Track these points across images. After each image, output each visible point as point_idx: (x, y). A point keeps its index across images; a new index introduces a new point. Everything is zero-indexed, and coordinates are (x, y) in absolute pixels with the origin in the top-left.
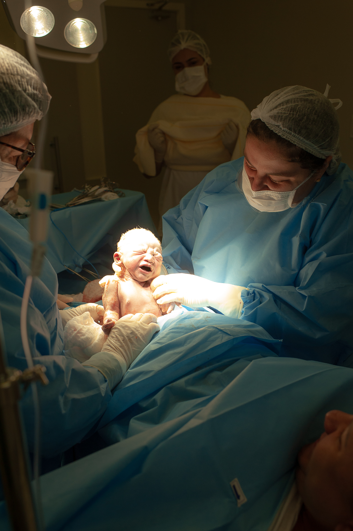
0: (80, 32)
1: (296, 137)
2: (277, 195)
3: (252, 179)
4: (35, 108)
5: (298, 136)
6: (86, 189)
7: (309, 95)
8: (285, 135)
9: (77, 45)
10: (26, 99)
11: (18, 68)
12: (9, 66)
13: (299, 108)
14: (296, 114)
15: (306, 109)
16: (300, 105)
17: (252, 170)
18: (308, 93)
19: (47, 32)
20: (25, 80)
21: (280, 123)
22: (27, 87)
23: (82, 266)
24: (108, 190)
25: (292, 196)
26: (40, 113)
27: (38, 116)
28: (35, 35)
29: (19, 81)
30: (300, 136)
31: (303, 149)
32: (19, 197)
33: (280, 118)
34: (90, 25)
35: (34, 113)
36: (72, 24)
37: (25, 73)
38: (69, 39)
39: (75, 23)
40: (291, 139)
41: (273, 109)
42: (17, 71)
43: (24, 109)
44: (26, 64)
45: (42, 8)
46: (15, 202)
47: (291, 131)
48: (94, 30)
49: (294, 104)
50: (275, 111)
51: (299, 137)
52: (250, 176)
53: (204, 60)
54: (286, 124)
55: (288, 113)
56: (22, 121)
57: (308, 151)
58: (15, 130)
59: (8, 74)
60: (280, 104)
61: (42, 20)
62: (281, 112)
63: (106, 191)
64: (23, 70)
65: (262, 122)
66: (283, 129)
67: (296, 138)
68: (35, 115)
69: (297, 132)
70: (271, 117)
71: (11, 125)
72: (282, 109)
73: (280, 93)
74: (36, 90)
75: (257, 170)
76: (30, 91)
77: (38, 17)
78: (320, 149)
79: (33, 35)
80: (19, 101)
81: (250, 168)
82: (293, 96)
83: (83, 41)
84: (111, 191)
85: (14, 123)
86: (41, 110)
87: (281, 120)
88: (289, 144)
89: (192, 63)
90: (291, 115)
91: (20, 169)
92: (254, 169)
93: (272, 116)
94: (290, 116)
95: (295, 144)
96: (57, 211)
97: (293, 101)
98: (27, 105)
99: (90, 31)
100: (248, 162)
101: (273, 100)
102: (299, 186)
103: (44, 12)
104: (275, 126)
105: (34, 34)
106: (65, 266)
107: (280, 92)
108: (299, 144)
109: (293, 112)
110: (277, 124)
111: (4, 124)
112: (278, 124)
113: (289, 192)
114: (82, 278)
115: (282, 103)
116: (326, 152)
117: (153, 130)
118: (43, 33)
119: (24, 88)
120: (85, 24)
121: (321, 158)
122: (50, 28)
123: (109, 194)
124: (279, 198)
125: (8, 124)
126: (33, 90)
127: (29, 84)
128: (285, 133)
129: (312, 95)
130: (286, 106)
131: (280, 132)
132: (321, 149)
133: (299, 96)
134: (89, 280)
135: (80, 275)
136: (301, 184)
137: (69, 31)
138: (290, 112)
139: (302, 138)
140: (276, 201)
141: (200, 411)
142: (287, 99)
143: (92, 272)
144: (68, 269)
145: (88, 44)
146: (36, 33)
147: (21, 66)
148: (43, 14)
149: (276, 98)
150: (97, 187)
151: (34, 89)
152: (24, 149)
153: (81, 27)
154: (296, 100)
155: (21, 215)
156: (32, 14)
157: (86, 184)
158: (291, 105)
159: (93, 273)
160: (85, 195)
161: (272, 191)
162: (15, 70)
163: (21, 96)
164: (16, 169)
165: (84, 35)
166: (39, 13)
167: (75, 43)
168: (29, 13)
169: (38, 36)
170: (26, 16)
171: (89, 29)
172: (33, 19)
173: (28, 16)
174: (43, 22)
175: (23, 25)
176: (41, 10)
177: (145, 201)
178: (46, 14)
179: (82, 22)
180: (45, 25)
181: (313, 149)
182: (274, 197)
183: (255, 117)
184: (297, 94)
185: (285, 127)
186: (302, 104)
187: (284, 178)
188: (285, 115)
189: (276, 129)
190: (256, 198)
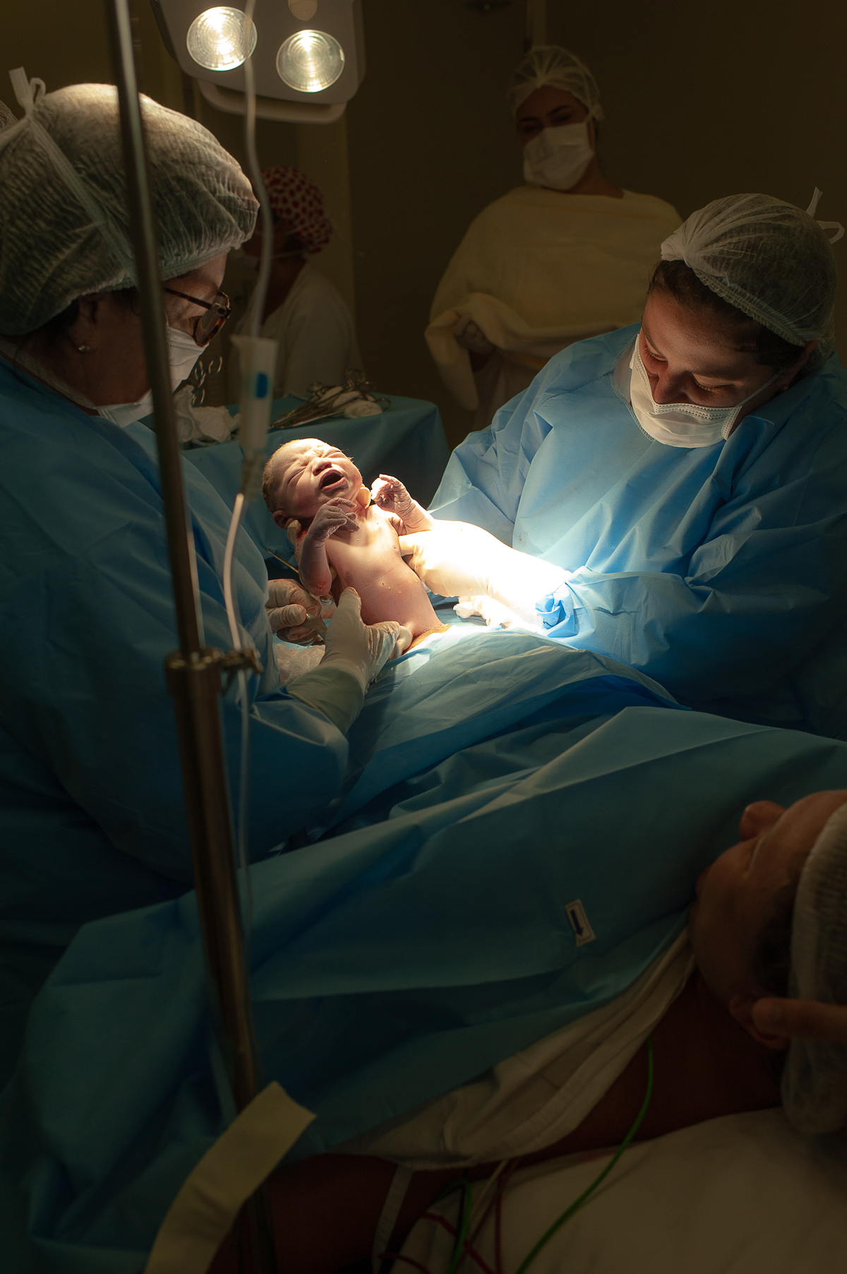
0: (310, 59)
1: (756, 301)
2: (703, 413)
3: (654, 379)
4: (232, 226)
5: (759, 300)
7: (784, 217)
8: (733, 297)
9: (303, 86)
10: (216, 207)
11: (201, 151)
12: (185, 148)
13: (763, 244)
14: (758, 257)
15: (778, 248)
16: (766, 239)
17: (655, 361)
18: (780, 214)
19: (240, 60)
20: (214, 174)
21: (724, 274)
22: (217, 186)
24: (361, 395)
25: (733, 419)
26: (241, 233)
27: (237, 241)
28: (217, 67)
29: (203, 175)
30: (763, 300)
34: (330, 45)
35: (230, 234)
36: (292, 42)
37: (213, 159)
38: (286, 74)
39: (298, 40)
40: (744, 305)
41: (712, 243)
42: (200, 158)
43: (212, 228)
44: (213, 143)
45: (232, 11)
47: (745, 289)
48: (339, 54)
49: (754, 236)
50: (716, 248)
51: (760, 303)
52: (650, 371)
53: (587, 111)
54: (736, 276)
55: (741, 253)
56: (208, 250)
58: (196, 267)
59: (183, 162)
60: (726, 233)
61: (231, 35)
62: (727, 251)
63: (354, 399)
64: (209, 154)
65: (688, 267)
66: (729, 285)
67: (754, 304)
68: (232, 237)
69: (757, 293)
70: (707, 259)
71: (188, 257)
72: (730, 244)
73: (724, 209)
74: (233, 192)
75: (669, 361)
76: (223, 194)
77: (223, 28)
78: (798, 327)
79: (211, 66)
80: (204, 212)
81: (654, 358)
82: (753, 219)
83: (315, 77)
84: (367, 399)
85: (195, 253)
86: (241, 229)
87: (726, 268)
88: (740, 316)
89: (560, 118)
90: (748, 258)
91: (201, 344)
92: (661, 359)
93: (709, 258)
94: (745, 260)
97: (751, 229)
98: (219, 220)
99: (331, 57)
100: (652, 346)
101: (711, 223)
102: (749, 398)
103: (235, 18)
104: (713, 278)
105: (213, 65)
106: (269, 551)
107: (724, 205)
108: (759, 317)
109: (751, 252)
110: (717, 274)
111: (178, 255)
112: (721, 275)
113: (727, 409)
115: (731, 231)
116: (808, 334)
118: (233, 62)
119: (212, 189)
120: (319, 41)
121: (796, 344)
123: (361, 405)
124: (706, 421)
125: (184, 255)
126: (227, 191)
127: (221, 179)
128: (733, 293)
129: (789, 217)
130: (737, 238)
131: (724, 291)
132: (800, 327)
133: (763, 220)
137: (287, 56)
138: (746, 251)
139: (765, 305)
140: (699, 426)
142: (739, 223)
144: (274, 557)
145: (326, 83)
146: (217, 63)
147: (205, 146)
148: (233, 22)
149: (717, 219)
151: (229, 190)
152: (210, 302)
153: (311, 48)
154: (757, 227)
156: (207, 26)
158: (749, 238)
161: (693, 406)
162: (196, 155)
163: (208, 202)
164: (193, 343)
165: (318, 66)
166: (225, 20)
167: (298, 82)
168: (205, 21)
169: (221, 68)
170: (199, 27)
171: (329, 53)
172: (213, 35)
173: (203, 28)
174: (233, 40)
175: (192, 47)
176: (229, 15)
177: (438, 421)
178: (241, 22)
179: (314, 37)
180: (236, 46)
181: (785, 327)
182: (697, 418)
183: (670, 255)
184: (760, 214)
185: (734, 282)
186: (770, 236)
187: (722, 382)
188: (735, 258)
189: (715, 284)
190: (658, 416)
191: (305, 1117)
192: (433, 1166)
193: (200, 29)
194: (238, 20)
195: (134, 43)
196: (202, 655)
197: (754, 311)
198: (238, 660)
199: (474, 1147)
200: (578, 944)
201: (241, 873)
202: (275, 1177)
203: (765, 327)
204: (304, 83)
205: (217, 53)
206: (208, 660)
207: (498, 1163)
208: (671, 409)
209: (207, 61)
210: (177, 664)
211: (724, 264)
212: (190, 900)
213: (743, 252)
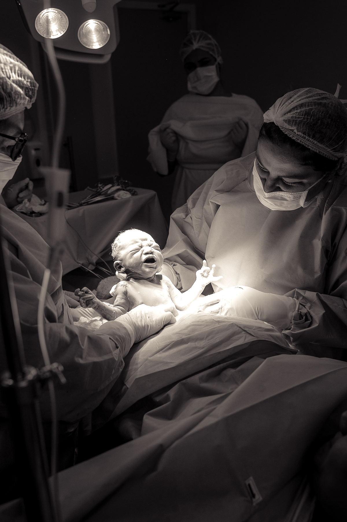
0: (94, 33)
2: (289, 195)
6: (99, 188)
7: (323, 98)
9: (90, 46)
10: (11, 85)
13: (313, 112)
14: (310, 119)
15: (320, 113)
16: (314, 109)
18: (321, 97)
19: (61, 34)
20: (9, 68)
21: (294, 128)
22: (11, 74)
23: (95, 264)
24: (121, 188)
25: (304, 197)
30: (315, 140)
31: (317, 152)
32: (34, 195)
33: (294, 123)
34: (103, 27)
35: (21, 100)
36: (85, 25)
38: (83, 41)
39: (88, 24)
40: (305, 142)
41: (288, 113)
45: (56, 10)
46: (29, 200)
47: (305, 135)
48: (107, 31)
49: (308, 108)
50: (289, 115)
51: (313, 141)
52: (261, 176)
53: (216, 60)
54: (300, 128)
55: (302, 117)
56: (10, 109)
57: (322, 155)
60: (294, 108)
61: (56, 22)
62: (295, 117)
63: (118, 190)
65: (276, 125)
66: (297, 133)
67: (310, 142)
69: (311, 137)
70: (285, 121)
72: (296, 113)
73: (293, 96)
74: (21, 77)
75: (271, 172)
76: (15, 78)
77: (52, 19)
78: (333, 152)
80: (5, 88)
81: (262, 170)
82: (307, 100)
83: (97, 42)
84: (124, 190)
85: (2, 110)
86: (27, 97)
87: (295, 125)
88: (303, 148)
89: (205, 63)
90: (306, 119)
92: (266, 171)
93: (286, 120)
94: (304, 120)
95: (309, 148)
96: (70, 209)
97: (307, 105)
99: (104, 33)
100: (261, 164)
101: (287, 103)
102: (311, 187)
103: (58, 14)
104: (289, 130)
106: (79, 263)
107: (293, 94)
108: (313, 148)
109: (307, 116)
110: (291, 128)
112: (293, 128)
113: (301, 193)
114: (96, 275)
115: (296, 107)
116: (339, 155)
117: (165, 129)
118: (57, 34)
120: (98, 25)
122: (64, 30)
123: (122, 193)
124: (291, 199)
127: (13, 71)
128: (299, 137)
129: (326, 98)
130: (300, 110)
131: (294, 136)
132: (334, 152)
133: (313, 100)
134: (103, 278)
135: (93, 273)
136: (313, 185)
137: (83, 32)
138: (305, 116)
139: (316, 142)
140: (288, 202)
141: (215, 409)
142: (300, 102)
144: (82, 267)
145: (101, 45)
146: (50, 35)
148: (57, 16)
149: (289, 101)
150: (109, 186)
151: (18, 76)
153: (94, 28)
154: (310, 104)
155: (36, 214)
156: (45, 17)
157: (99, 183)
158: (305, 110)
159: (106, 270)
160: (99, 194)
161: (284, 192)
164: (11, 160)
165: (98, 37)
166: (53, 14)
167: (89, 44)
168: (43, 15)
170: (41, 18)
171: (102, 30)
173: (43, 18)
174: (57, 24)
175: (37, 28)
176: (55, 12)
177: (157, 199)
178: (61, 16)
179: (96, 23)
180: (59, 27)
181: (327, 152)
182: (286, 198)
183: (268, 120)
184: (310, 97)
185: (299, 132)
186: (316, 108)
187: (297, 180)
188: (299, 119)
189: (290, 133)
190: (268, 198)
197: (311, 145)
200: (254, 504)
203: (316, 153)
205: (51, 31)
208: (273, 194)
213: (303, 116)
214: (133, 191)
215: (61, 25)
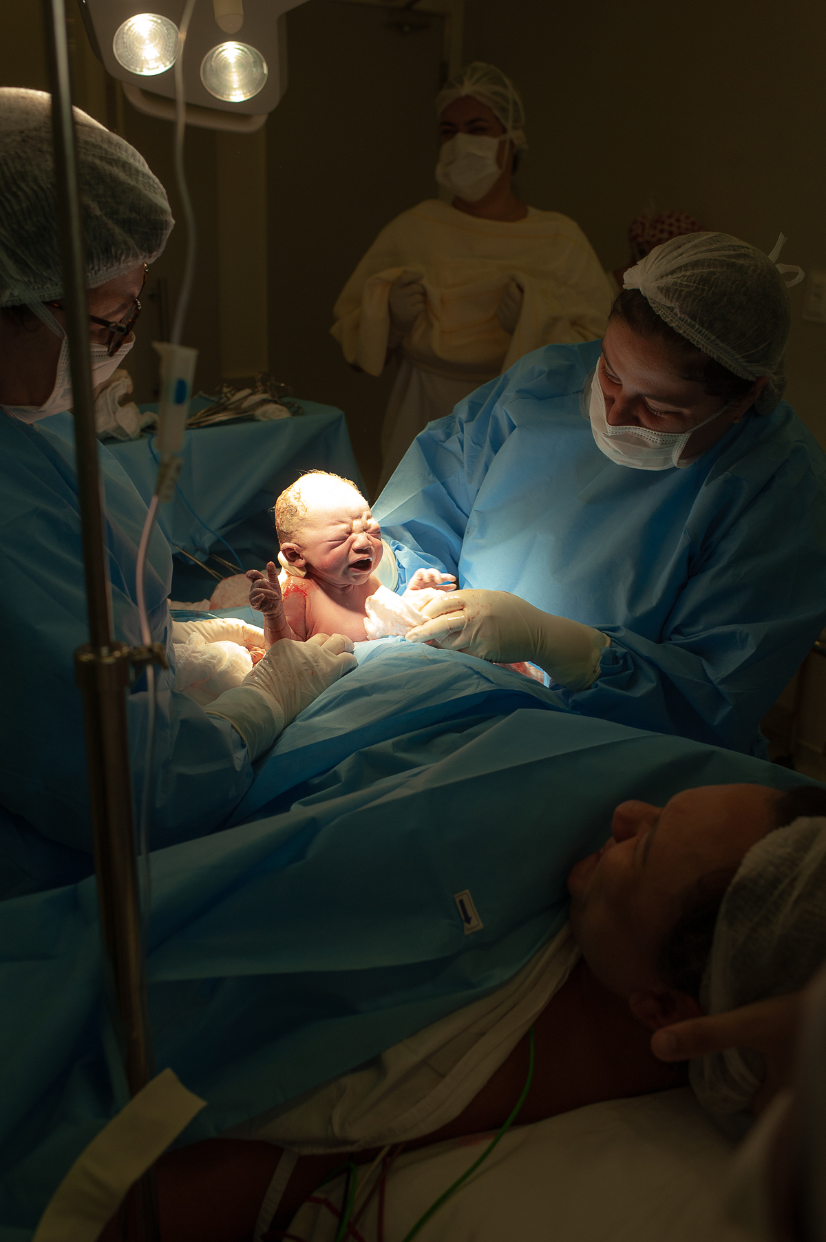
0: (234, 70)
1: (703, 333)
2: (653, 437)
5: (707, 332)
6: (223, 395)
7: (739, 256)
8: (683, 328)
9: (225, 96)
13: (715, 279)
14: (709, 291)
15: (729, 284)
16: (719, 274)
17: (611, 381)
18: (737, 252)
19: (165, 66)
21: (674, 304)
23: (209, 551)
24: (270, 398)
25: (682, 444)
28: (142, 71)
34: (254, 57)
36: (217, 52)
38: (209, 82)
39: (223, 50)
40: (693, 336)
41: (667, 275)
45: (159, 18)
47: (695, 321)
48: (262, 67)
49: (707, 270)
50: (670, 280)
51: (709, 335)
52: (606, 392)
54: (687, 307)
55: (693, 286)
57: (722, 364)
60: (681, 266)
61: (157, 41)
62: (681, 282)
63: (264, 402)
65: (643, 296)
66: (679, 315)
67: (702, 335)
69: (705, 326)
70: (660, 289)
72: (684, 276)
73: (684, 244)
75: (624, 384)
77: (149, 35)
78: (746, 362)
79: (136, 70)
81: (609, 379)
82: (709, 255)
83: (238, 88)
84: (276, 402)
87: (678, 298)
88: (689, 346)
90: (700, 291)
92: (618, 382)
93: (662, 289)
94: (696, 293)
95: (699, 347)
97: (706, 264)
99: (254, 70)
100: (609, 366)
101: (669, 257)
102: (698, 426)
103: (162, 25)
104: (665, 308)
105: (138, 69)
106: (177, 546)
107: (685, 241)
108: (707, 348)
109: (703, 285)
110: (669, 304)
112: (672, 305)
113: (676, 435)
114: (210, 571)
115: (686, 266)
116: (758, 369)
118: (158, 67)
120: (243, 53)
121: (745, 378)
122: (172, 59)
123: (271, 408)
124: (656, 445)
128: (683, 323)
129: (745, 256)
130: (691, 272)
131: (674, 320)
132: (748, 362)
133: (719, 256)
135: (205, 567)
136: (702, 424)
137: (211, 66)
138: (699, 284)
139: (713, 338)
140: (650, 450)
142: (695, 258)
143: (229, 562)
144: (181, 553)
145: (248, 94)
146: (142, 68)
148: (159, 29)
149: (675, 254)
150: (247, 392)
153: (235, 60)
154: (712, 262)
156: (134, 31)
157: (225, 385)
158: (702, 272)
159: (230, 564)
160: (223, 408)
161: (644, 429)
165: (241, 77)
166: (152, 26)
167: (222, 91)
168: (132, 26)
169: (146, 72)
170: (125, 31)
171: (252, 65)
172: (140, 40)
173: (129, 33)
174: (159, 46)
175: (118, 50)
176: (156, 22)
177: (343, 427)
178: (167, 29)
179: (239, 49)
180: (162, 53)
181: (732, 361)
182: (648, 441)
183: (630, 284)
184: (716, 251)
185: (684, 313)
186: (723, 272)
187: (671, 408)
188: (687, 290)
189: (666, 313)
190: (611, 437)
191: (197, 1104)
192: (320, 1151)
193: (127, 34)
194: (165, 28)
195: (69, 43)
196: (112, 649)
197: (703, 343)
198: (146, 655)
199: (361, 1132)
200: (467, 933)
201: (141, 860)
202: (163, 1162)
204: (227, 93)
205: (143, 58)
206: (117, 654)
207: (381, 1148)
208: (624, 431)
209: (133, 65)
210: (87, 657)
211: (676, 295)
212: (90, 886)
213: (695, 285)
214: (296, 405)
215: (167, 48)
